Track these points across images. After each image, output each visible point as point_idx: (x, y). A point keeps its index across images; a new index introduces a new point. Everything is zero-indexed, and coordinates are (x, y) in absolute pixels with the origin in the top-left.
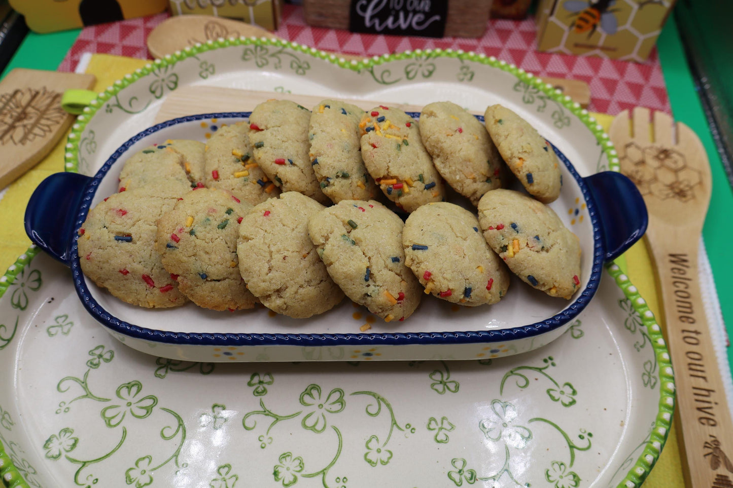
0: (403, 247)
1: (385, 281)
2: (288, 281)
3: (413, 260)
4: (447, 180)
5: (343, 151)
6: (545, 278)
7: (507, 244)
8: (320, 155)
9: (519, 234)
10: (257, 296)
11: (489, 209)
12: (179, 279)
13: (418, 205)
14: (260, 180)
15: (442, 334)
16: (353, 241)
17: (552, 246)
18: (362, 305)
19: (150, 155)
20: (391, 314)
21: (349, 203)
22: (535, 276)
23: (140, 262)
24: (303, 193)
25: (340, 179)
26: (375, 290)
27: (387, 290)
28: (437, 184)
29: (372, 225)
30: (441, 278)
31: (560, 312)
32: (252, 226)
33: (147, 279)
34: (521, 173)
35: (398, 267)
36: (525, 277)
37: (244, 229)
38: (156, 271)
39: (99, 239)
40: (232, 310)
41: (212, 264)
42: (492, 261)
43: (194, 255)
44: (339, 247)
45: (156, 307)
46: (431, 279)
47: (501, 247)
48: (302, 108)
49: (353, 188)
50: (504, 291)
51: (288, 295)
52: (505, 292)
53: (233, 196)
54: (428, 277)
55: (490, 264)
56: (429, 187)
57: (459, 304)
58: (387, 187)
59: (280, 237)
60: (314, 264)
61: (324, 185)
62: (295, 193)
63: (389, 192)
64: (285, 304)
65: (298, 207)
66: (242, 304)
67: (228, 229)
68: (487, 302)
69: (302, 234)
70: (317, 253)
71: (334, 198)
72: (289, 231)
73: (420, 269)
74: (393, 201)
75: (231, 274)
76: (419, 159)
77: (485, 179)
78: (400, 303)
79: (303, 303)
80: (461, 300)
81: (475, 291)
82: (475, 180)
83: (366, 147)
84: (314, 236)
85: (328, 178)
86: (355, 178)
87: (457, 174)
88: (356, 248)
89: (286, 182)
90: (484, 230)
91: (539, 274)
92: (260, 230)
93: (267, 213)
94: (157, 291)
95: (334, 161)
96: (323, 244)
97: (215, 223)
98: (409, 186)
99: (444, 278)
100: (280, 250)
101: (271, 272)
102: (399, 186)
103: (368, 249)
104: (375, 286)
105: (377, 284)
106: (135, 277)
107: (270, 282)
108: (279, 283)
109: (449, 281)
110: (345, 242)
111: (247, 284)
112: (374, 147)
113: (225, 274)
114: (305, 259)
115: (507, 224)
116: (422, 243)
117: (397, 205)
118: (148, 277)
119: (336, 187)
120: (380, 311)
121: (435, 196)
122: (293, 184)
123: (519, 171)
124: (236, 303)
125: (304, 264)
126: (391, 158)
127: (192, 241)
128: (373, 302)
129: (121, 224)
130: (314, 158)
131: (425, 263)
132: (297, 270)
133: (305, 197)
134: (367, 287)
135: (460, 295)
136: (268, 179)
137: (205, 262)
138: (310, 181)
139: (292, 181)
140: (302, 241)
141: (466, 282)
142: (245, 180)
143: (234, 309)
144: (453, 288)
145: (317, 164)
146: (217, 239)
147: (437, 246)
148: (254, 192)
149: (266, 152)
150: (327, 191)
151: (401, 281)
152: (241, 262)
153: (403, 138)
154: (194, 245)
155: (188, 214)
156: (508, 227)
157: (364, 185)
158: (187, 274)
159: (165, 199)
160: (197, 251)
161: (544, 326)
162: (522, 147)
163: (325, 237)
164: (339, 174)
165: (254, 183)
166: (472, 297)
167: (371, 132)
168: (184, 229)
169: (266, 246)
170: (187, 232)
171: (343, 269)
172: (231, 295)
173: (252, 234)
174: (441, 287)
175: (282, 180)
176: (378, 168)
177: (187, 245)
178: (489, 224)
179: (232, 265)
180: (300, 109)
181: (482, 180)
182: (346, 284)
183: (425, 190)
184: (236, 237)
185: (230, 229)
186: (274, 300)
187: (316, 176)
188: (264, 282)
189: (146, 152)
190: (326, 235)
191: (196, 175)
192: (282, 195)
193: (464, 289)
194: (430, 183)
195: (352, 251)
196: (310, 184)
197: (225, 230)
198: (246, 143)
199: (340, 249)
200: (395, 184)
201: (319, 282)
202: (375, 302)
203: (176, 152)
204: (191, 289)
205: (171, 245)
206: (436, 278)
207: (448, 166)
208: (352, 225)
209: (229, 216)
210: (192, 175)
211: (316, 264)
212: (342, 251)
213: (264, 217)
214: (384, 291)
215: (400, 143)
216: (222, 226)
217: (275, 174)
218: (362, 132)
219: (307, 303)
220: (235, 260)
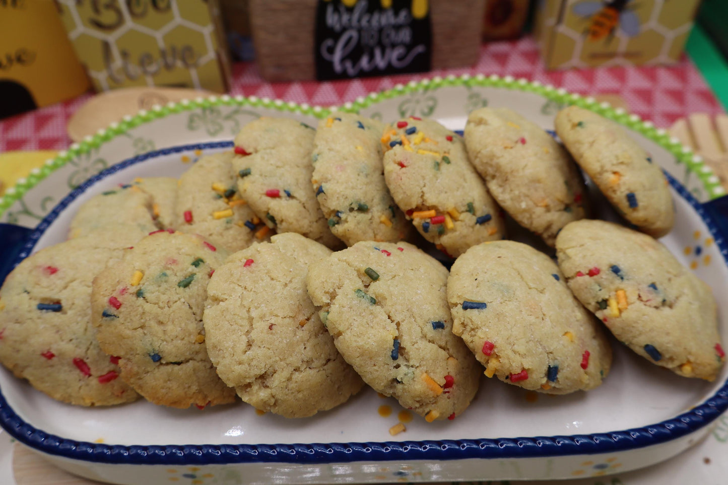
0: (449, 306)
1: (423, 359)
2: (276, 362)
3: (464, 325)
4: (508, 209)
5: (359, 175)
6: (673, 349)
7: (607, 297)
8: (327, 180)
9: (625, 282)
10: (231, 386)
11: (573, 247)
12: (121, 362)
13: (468, 246)
14: (248, 222)
15: (515, 441)
16: (372, 298)
17: (677, 298)
18: (390, 395)
19: (110, 197)
20: (435, 409)
21: (369, 245)
22: (656, 345)
23: (71, 340)
24: (305, 235)
25: (355, 213)
26: (408, 373)
27: (426, 372)
28: (493, 218)
29: (401, 275)
30: (509, 352)
31: (701, 402)
32: (226, 281)
33: (80, 364)
34: (618, 193)
35: (441, 336)
36: (641, 347)
37: (215, 287)
38: (93, 352)
39: (16, 309)
40: (201, 407)
41: (169, 340)
42: (584, 323)
43: (141, 327)
44: (351, 308)
45: (96, 405)
46: (495, 353)
47: (598, 303)
48: (306, 126)
49: (374, 225)
50: (606, 369)
51: (276, 383)
52: (608, 371)
53: (205, 243)
54: (489, 352)
55: (582, 329)
56: (483, 221)
57: (539, 391)
58: (423, 222)
59: (266, 297)
60: (316, 336)
61: (334, 222)
62: (294, 234)
63: (426, 228)
64: (273, 397)
65: (296, 253)
66: (214, 396)
67: (194, 288)
68: (582, 388)
69: (300, 291)
70: (319, 318)
71: (348, 240)
72: (279, 287)
73: (476, 339)
74: (431, 241)
75: (197, 353)
76: (466, 182)
77: (562, 207)
78: (448, 392)
79: (300, 395)
80: (543, 386)
81: (564, 371)
82: (548, 209)
83: (391, 167)
84: (314, 292)
85: (338, 212)
86: (378, 211)
87: (522, 201)
88: (377, 309)
89: (282, 221)
90: (569, 278)
91: (661, 341)
92: (237, 287)
93: (249, 262)
94: (94, 382)
95: (346, 188)
96: (328, 305)
97: (174, 280)
98: (454, 219)
99: (515, 352)
100: (265, 315)
101: (252, 349)
102: (440, 220)
103: (396, 311)
104: (408, 366)
105: (411, 363)
106: (63, 361)
107: (249, 364)
108: (263, 365)
109: (523, 356)
110: (360, 301)
111: (216, 368)
112: (402, 165)
113: (188, 353)
114: (303, 328)
115: (604, 268)
116: (477, 298)
117: (438, 248)
118: (82, 361)
119: (350, 224)
120: (417, 405)
121: (491, 234)
122: (291, 224)
123: (614, 191)
124: (205, 397)
125: (301, 335)
126: (425, 181)
127: (138, 306)
128: (406, 392)
129: (48, 287)
130: (318, 186)
131: (484, 329)
132: (291, 345)
133: (308, 239)
134: (395, 369)
135: (541, 378)
136: (260, 219)
137: (156, 336)
138: (315, 219)
139: (289, 220)
140: (298, 303)
141: (548, 357)
142: (228, 222)
143: (203, 405)
144: (530, 367)
145: (323, 194)
146: (176, 302)
147: (501, 303)
148: (239, 238)
149: (253, 182)
150: (337, 231)
151: (448, 358)
152: (208, 335)
153: (442, 155)
154: (142, 311)
155: (136, 268)
156: (607, 272)
157: (390, 220)
158: (132, 355)
159: (114, 250)
160: (146, 320)
161: (679, 425)
162: (617, 157)
163: (331, 294)
164: (353, 206)
165: (240, 226)
166: (559, 381)
167: (397, 147)
168: (128, 289)
169: (245, 311)
170: (133, 294)
171: (358, 342)
172: (197, 384)
173: (226, 292)
174: (510, 367)
175: (276, 219)
176: (409, 195)
177: (131, 313)
178: (576, 268)
179: (196, 341)
180: (303, 127)
181: (558, 208)
182: (363, 365)
183: (478, 225)
184: (204, 298)
185: (196, 287)
186: (257, 392)
187: (322, 212)
188: (240, 364)
189: (106, 194)
190: (332, 290)
191: (166, 220)
192: (273, 238)
193: (547, 369)
194: (484, 215)
195: (372, 314)
196: (315, 223)
197: (189, 288)
198: (229, 172)
199: (352, 311)
200: (434, 217)
201: (324, 362)
202: (409, 392)
203: (144, 192)
204: (138, 377)
205: (109, 313)
206: (502, 352)
207: (508, 190)
208: (372, 276)
209: (196, 268)
210: (160, 219)
211: (320, 335)
212: (356, 314)
213: (245, 268)
214: (422, 375)
215: (439, 160)
216: (185, 283)
217: (266, 210)
218: (384, 148)
219: (307, 395)
220: (203, 332)
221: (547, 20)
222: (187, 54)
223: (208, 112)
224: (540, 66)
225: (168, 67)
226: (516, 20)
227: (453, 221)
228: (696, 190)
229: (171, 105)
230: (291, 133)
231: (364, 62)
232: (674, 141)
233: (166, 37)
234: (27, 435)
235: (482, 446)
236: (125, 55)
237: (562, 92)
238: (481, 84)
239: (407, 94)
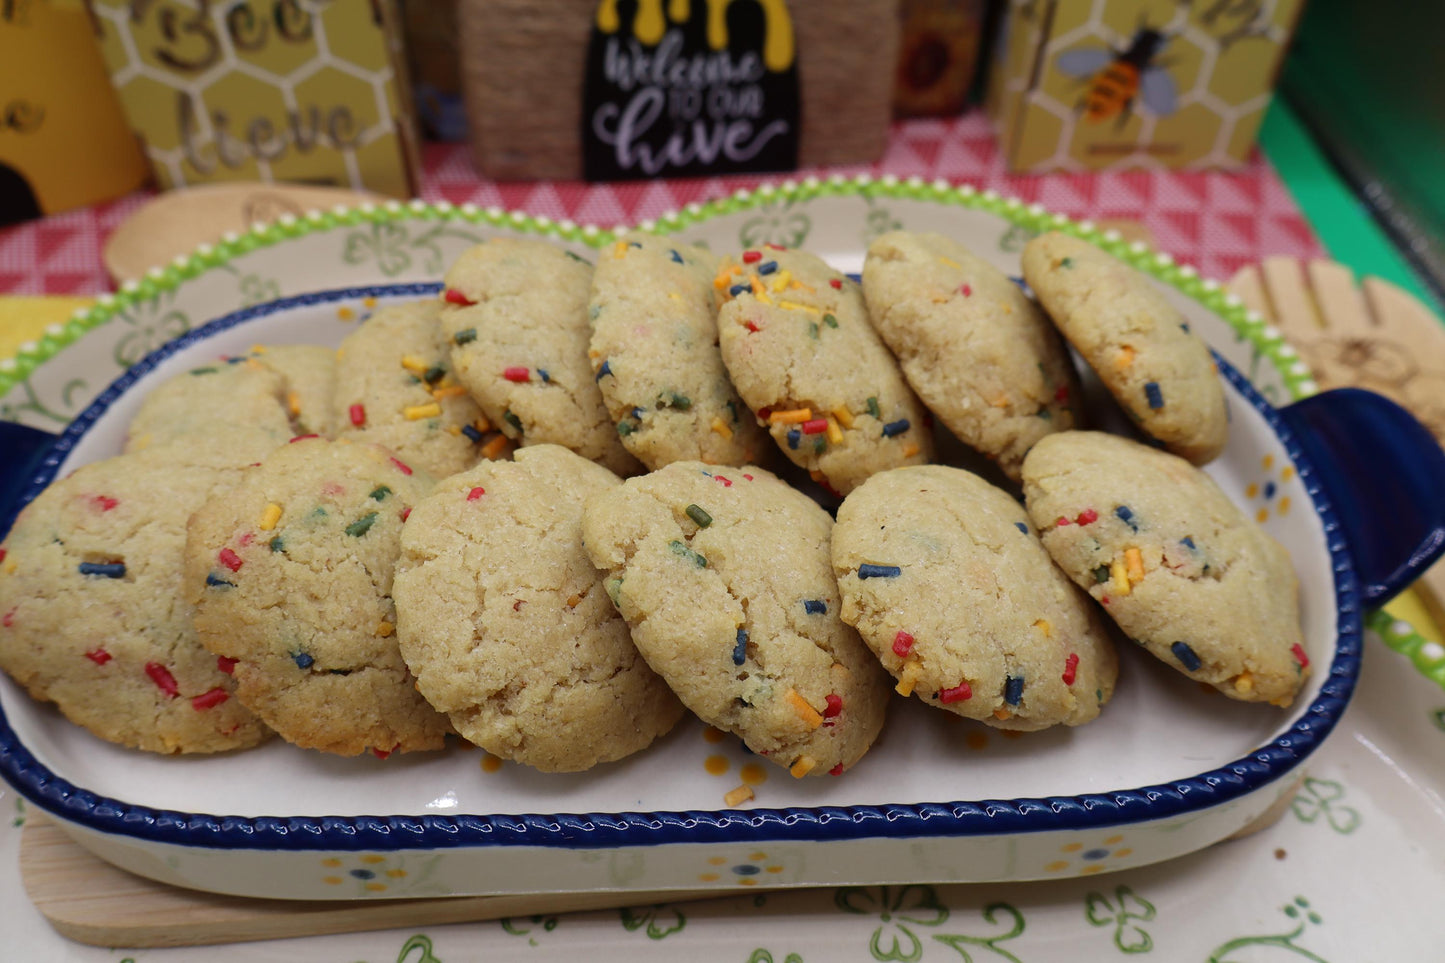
0: (834, 575)
1: (787, 665)
2: (526, 667)
3: (860, 605)
4: (939, 412)
5: (674, 344)
6: (1221, 650)
7: (1109, 560)
8: (616, 352)
9: (1140, 533)
10: (442, 711)
11: (1052, 476)
12: (238, 668)
13: (868, 474)
14: (468, 427)
15: (948, 807)
16: (699, 556)
17: (1229, 564)
18: (726, 730)
19: (204, 378)
20: (808, 755)
21: (691, 468)
22: (1192, 643)
23: (142, 630)
24: (575, 450)
25: (666, 413)
26: (762, 688)
27: (794, 687)
28: (913, 426)
29: (751, 519)
30: (940, 652)
31: (1268, 742)
32: (435, 525)
33: (158, 674)
34: (1131, 383)
35: (822, 626)
36: (1166, 646)
37: (413, 536)
38: (183, 652)
39: (38, 571)
40: (381, 754)
41: (329, 628)
42: (1070, 607)
43: (279, 605)
44: (662, 572)
45: (185, 751)
46: (915, 653)
47: (1093, 571)
48: (576, 258)
49: (700, 435)
50: (1106, 689)
51: (526, 705)
52: (1110, 693)
53: (392, 459)
54: (904, 649)
55: (1066, 617)
56: (895, 430)
57: (989, 724)
58: (788, 429)
59: (508, 553)
60: (597, 625)
61: (627, 427)
62: (554, 447)
63: (793, 442)
64: (519, 731)
65: (559, 480)
66: (408, 735)
67: (374, 537)
68: (1064, 719)
69: (569, 546)
70: (603, 592)
71: (654, 461)
72: (531, 537)
73: (882, 629)
74: (803, 466)
75: (379, 654)
76: (866, 361)
77: (1035, 408)
78: (832, 724)
79: (568, 729)
80: (996, 714)
81: (1035, 686)
82: (1009, 411)
83: (731, 331)
84: (596, 545)
85: (636, 408)
86: (707, 409)
87: (964, 396)
88: (708, 575)
89: (533, 425)
90: (1044, 530)
91: (1201, 636)
92: (455, 536)
93: (477, 493)
94: (183, 707)
95: (651, 367)
96: (621, 567)
97: (339, 522)
98: (844, 425)
99: (949, 651)
100: (505, 586)
101: (482, 644)
102: (818, 427)
103: (742, 579)
104: (761, 677)
105: (768, 671)
106: (127, 669)
107: (477, 672)
108: (502, 673)
109: (964, 658)
110: (678, 561)
111: (417, 679)
112: (752, 328)
113: (363, 653)
114: (574, 611)
115: (1105, 510)
116: (886, 560)
117: (815, 478)
118: (162, 668)
119: (659, 430)
120: (778, 746)
121: (909, 456)
122: (549, 430)
123: (1124, 380)
124: (392, 735)
125: (571, 622)
126: (794, 357)
127: (274, 567)
128: (758, 722)
129: (99, 533)
130: (600, 362)
131: (896, 610)
132: (552, 639)
133: (580, 458)
134: (739, 681)
135: (993, 697)
136: (490, 422)
137: (307, 622)
138: (591, 423)
139: (546, 422)
140: (565, 564)
141: (1007, 663)
142: (431, 427)
143: (387, 750)
144: (975, 678)
145: (610, 376)
146: (342, 561)
147: (927, 568)
148: (452, 456)
149: (481, 354)
150: (634, 443)
151: (832, 666)
152: (401, 620)
153: (823, 312)
154: (280, 576)
155: (269, 499)
156: (1110, 518)
157: (729, 427)
158: (259, 654)
159: (222, 470)
160: (288, 592)
161: (1228, 779)
162: (1128, 320)
163: (626, 548)
164: (663, 399)
165: (454, 434)
166: (1024, 705)
167: (744, 294)
168: (255, 535)
169: (470, 577)
170: (264, 544)
171: (675, 631)
172: (377, 711)
173: (435, 544)
174: (940, 676)
175: (522, 420)
176: (764, 380)
177: (261, 578)
178: (1056, 511)
179: (378, 632)
180: (570, 259)
181: (1026, 411)
182: (683, 672)
183: (886, 437)
184: (393, 556)
185: (379, 537)
186: (490, 722)
187: (607, 409)
188: (461, 670)
189: (198, 372)
190: (629, 542)
191: (313, 420)
192: (517, 453)
193: (1004, 682)
194: (896, 420)
195: (698, 583)
196: (592, 430)
197: (366, 538)
198: (433, 337)
199: (663, 578)
200: (808, 422)
201: (611, 672)
202: (763, 722)
203: (270, 369)
204: (270, 696)
205: (219, 578)
206: (927, 651)
207: (940, 376)
208: (699, 519)
209: (378, 503)
210: (303, 420)
211: (604, 623)
212: (672, 582)
213: (469, 502)
214: (786, 692)
215: (818, 321)
216: (358, 528)
217: (504, 404)
218: (720, 298)
219: (579, 730)
220: (390, 618)
221: (1011, 81)
222: (340, 123)
223: (383, 231)
224: (998, 166)
225: (303, 146)
226: (955, 80)
227: (841, 430)
228: (1270, 388)
229: (314, 216)
230: (549, 268)
231: (674, 150)
232: (1232, 300)
233: (298, 90)
234: (61, 799)
235: (891, 816)
236: (219, 120)
237: (1036, 210)
238: (891, 193)
239: (756, 210)
